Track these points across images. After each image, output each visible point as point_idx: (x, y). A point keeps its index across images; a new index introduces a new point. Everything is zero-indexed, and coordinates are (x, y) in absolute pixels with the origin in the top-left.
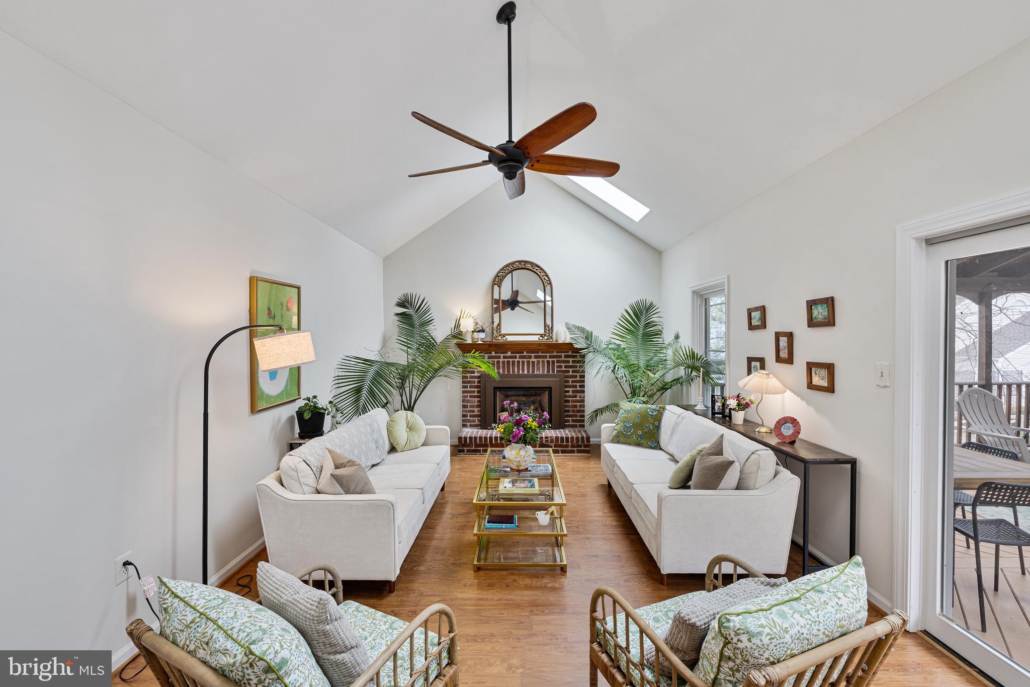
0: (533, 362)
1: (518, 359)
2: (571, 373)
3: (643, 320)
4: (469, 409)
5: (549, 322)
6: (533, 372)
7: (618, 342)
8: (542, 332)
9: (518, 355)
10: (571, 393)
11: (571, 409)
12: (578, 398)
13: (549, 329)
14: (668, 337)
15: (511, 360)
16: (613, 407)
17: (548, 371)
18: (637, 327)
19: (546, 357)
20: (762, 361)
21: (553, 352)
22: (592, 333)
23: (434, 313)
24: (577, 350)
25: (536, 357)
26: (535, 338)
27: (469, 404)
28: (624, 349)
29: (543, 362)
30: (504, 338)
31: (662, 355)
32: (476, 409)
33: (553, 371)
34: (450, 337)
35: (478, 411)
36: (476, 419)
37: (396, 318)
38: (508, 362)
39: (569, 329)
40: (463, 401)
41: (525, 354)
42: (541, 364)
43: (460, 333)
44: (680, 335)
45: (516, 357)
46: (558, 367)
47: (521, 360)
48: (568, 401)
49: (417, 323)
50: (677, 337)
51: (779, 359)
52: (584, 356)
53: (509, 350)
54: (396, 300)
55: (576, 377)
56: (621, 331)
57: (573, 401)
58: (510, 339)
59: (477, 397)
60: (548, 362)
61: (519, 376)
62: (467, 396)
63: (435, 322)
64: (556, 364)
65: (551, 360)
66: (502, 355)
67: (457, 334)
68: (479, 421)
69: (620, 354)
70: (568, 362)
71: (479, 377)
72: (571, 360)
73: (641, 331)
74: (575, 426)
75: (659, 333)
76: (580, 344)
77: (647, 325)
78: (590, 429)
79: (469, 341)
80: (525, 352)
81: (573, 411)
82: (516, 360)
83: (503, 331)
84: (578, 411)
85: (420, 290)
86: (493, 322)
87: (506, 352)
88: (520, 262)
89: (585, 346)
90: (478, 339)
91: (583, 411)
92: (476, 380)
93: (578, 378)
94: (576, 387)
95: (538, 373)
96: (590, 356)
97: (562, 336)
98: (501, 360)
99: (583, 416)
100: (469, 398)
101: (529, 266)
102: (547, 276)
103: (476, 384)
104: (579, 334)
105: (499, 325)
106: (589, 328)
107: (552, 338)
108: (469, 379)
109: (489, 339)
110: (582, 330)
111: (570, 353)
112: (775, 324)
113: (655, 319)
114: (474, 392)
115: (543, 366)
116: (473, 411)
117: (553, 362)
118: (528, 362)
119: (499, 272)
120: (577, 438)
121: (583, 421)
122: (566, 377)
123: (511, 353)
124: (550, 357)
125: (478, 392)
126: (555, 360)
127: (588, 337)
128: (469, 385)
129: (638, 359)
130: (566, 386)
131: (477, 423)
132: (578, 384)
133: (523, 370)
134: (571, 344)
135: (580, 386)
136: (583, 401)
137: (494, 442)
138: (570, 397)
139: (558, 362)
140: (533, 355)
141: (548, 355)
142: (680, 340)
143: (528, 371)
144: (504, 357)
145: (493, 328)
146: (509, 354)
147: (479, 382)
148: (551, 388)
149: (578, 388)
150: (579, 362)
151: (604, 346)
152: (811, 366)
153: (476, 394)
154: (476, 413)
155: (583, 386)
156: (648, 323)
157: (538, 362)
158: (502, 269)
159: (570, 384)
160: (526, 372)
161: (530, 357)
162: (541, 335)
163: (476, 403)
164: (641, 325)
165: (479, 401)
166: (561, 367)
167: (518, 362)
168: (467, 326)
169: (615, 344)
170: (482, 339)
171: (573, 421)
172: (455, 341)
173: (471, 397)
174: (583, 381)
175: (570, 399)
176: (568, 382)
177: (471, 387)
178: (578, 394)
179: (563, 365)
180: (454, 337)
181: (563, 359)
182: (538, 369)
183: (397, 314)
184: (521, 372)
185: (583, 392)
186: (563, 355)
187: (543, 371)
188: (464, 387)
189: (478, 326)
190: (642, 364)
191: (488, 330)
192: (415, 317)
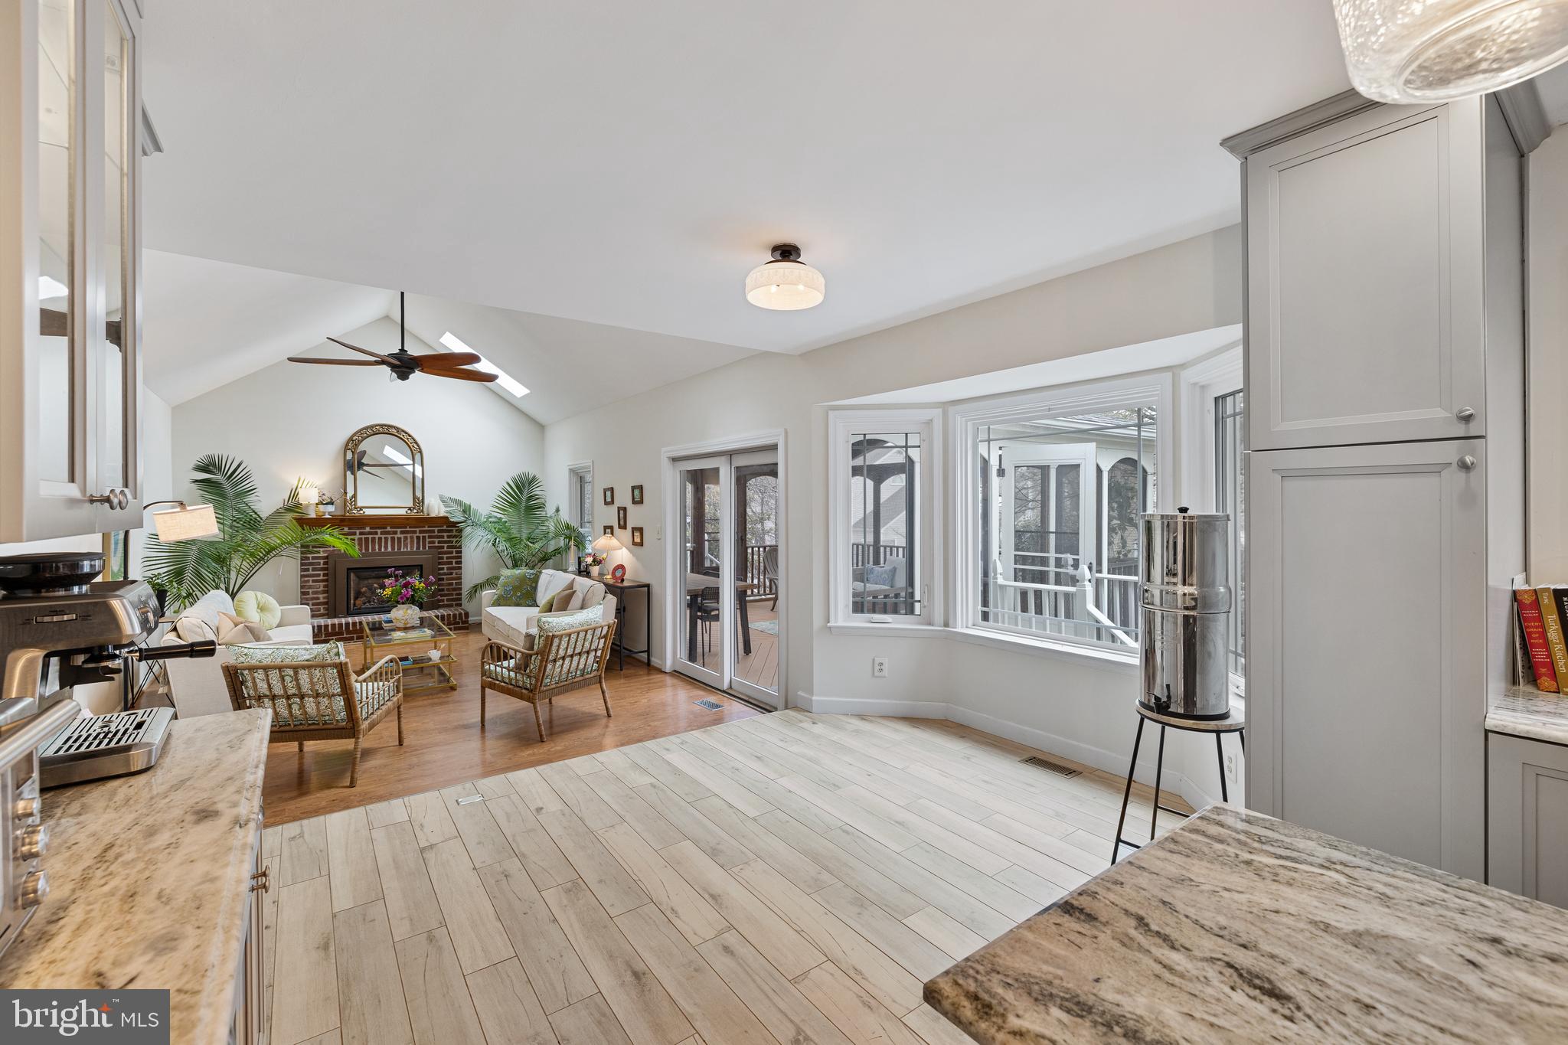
0: (399, 539)
1: (379, 535)
2: (445, 549)
3: (525, 492)
4: (311, 596)
5: (419, 494)
6: (399, 548)
7: (499, 516)
8: (411, 505)
9: (379, 531)
10: (445, 571)
11: (445, 588)
12: (454, 575)
13: (419, 502)
14: (550, 510)
15: (370, 536)
16: (491, 582)
17: (418, 548)
18: (519, 500)
19: (415, 532)
20: (611, 528)
21: (424, 527)
22: (470, 506)
23: (256, 480)
24: (454, 524)
25: (402, 532)
26: (402, 512)
27: (310, 591)
28: (506, 522)
29: (412, 538)
30: (361, 512)
31: (544, 528)
32: (321, 596)
33: (424, 547)
34: (281, 511)
35: (324, 598)
36: (322, 607)
37: (195, 486)
38: (367, 539)
39: (443, 501)
40: (302, 587)
41: (389, 529)
42: (409, 540)
43: (298, 505)
44: (561, 508)
45: (376, 533)
46: (430, 542)
47: (383, 536)
48: (443, 579)
49: (230, 492)
50: (558, 510)
51: (620, 527)
52: (461, 531)
53: (368, 526)
54: (194, 462)
55: (452, 552)
56: (504, 505)
57: (447, 579)
58: (368, 512)
59: (323, 581)
60: (418, 538)
61: (380, 554)
62: (308, 581)
63: (259, 492)
64: (427, 540)
65: (421, 535)
66: (358, 531)
67: (293, 506)
68: (327, 609)
69: (501, 527)
70: (443, 537)
71: (327, 558)
72: (445, 534)
73: (523, 505)
74: (451, 606)
75: (542, 507)
76: (457, 517)
77: (530, 498)
78: (467, 606)
79: (313, 515)
80: (389, 528)
81: (448, 590)
82: (377, 536)
83: (360, 504)
84: (454, 589)
85: (231, 450)
86: (346, 493)
87: (364, 528)
88: (382, 426)
89: (462, 519)
90: (324, 513)
91: (461, 589)
92: (322, 561)
93: (454, 554)
94: (451, 563)
95: (405, 550)
96: (468, 530)
97: (435, 507)
98: (357, 537)
99: (461, 594)
100: (311, 583)
101: (393, 431)
102: (416, 443)
103: (322, 566)
104: (455, 507)
105: (354, 496)
106: (466, 501)
107: (422, 511)
108: (311, 561)
109: (339, 513)
110: (459, 503)
111: (445, 527)
112: (618, 503)
113: (537, 492)
114: (319, 575)
115: (412, 542)
116: (318, 598)
117: (424, 537)
118: (393, 539)
119: (354, 435)
120: (454, 615)
121: (460, 599)
122: (440, 553)
123: (371, 529)
124: (421, 532)
125: (324, 575)
126: (427, 535)
127: (466, 510)
128: (311, 567)
129: (520, 531)
130: (440, 564)
131: (322, 611)
132: (454, 561)
133: (386, 547)
134: (447, 517)
135: (457, 563)
136: (460, 578)
137: (351, 629)
138: (445, 574)
139: (430, 537)
140: (399, 530)
141: (418, 530)
142: (560, 513)
143: (393, 548)
144: (361, 534)
145: (345, 500)
146: (368, 529)
147: (325, 563)
148: (421, 566)
149: (454, 565)
150: (455, 536)
151: (483, 519)
152: (634, 529)
153: (321, 578)
154: (322, 600)
155: (460, 562)
156: (531, 496)
157: (406, 538)
158: (360, 431)
159: (445, 560)
160: (390, 549)
161: (396, 533)
162: (410, 509)
163: (321, 589)
164: (524, 498)
165: (325, 586)
166: (434, 542)
167: (380, 539)
168: (309, 496)
169: (496, 517)
170: (329, 513)
171: (448, 600)
172: (289, 516)
173: (313, 581)
174: (460, 557)
175: (445, 577)
176: (442, 558)
177: (313, 570)
178: (454, 571)
179: (437, 540)
180: (288, 510)
181: (436, 533)
182: (406, 546)
183: (196, 481)
184: (383, 550)
185: (460, 568)
186: (436, 529)
187: (412, 547)
188: (303, 570)
189: (324, 497)
190: (524, 536)
191: (339, 502)
192: (227, 485)
